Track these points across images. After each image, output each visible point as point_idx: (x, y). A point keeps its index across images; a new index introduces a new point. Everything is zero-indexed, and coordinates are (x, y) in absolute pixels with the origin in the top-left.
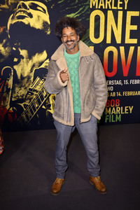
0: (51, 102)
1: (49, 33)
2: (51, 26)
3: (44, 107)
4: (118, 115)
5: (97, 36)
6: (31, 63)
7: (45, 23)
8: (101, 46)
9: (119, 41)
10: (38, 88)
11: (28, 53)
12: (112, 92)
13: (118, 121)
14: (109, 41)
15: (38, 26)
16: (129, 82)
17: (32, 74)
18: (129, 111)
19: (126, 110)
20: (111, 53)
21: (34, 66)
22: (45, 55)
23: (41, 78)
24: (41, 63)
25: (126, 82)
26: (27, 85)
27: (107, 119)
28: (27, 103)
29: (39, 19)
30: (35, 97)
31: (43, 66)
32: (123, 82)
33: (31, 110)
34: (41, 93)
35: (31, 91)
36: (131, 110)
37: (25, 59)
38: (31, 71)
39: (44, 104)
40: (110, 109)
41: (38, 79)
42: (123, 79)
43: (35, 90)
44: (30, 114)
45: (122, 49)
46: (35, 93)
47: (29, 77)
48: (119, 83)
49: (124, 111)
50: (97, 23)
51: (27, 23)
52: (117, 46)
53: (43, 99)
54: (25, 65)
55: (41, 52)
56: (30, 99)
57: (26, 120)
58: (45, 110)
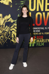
0: (12, 37)
1: (11, 7)
2: (12, 4)
3: (9, 39)
4: (43, 43)
5: (32, 8)
6: (4, 20)
7: (10, 3)
8: (34, 12)
9: (42, 10)
10: (7, 30)
11: (3, 15)
12: (40, 32)
13: (43, 45)
14: (38, 10)
15: (7, 4)
16: (47, 28)
17: (4, 24)
18: (47, 41)
19: (46, 41)
20: (39, 15)
21: (5, 21)
22: (10, 16)
23: (8, 26)
24: (8, 20)
25: (46, 28)
26: (2, 29)
27: (37, 44)
28: (2, 37)
29: (7, 1)
30: (5, 34)
31: (9, 21)
32: (44, 28)
33: (4, 40)
34: (8, 33)
35: (4, 32)
36: (48, 41)
37: (1, 18)
38: (4, 23)
39: (9, 37)
40: (39, 40)
41: (7, 26)
42: (44, 27)
43: (5, 31)
44: (3, 42)
45: (44, 13)
46: (5, 32)
47: (3, 26)
48: (43, 28)
49: (45, 41)
50: (33, 2)
51: (2, 3)
52: (42, 12)
53: (9, 35)
54: (1, 20)
55: (8, 15)
56: (3, 35)
57: (2, 44)
58: (10, 40)
